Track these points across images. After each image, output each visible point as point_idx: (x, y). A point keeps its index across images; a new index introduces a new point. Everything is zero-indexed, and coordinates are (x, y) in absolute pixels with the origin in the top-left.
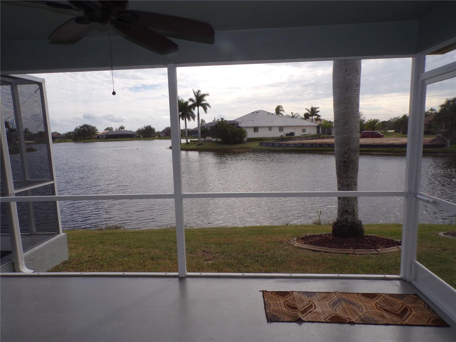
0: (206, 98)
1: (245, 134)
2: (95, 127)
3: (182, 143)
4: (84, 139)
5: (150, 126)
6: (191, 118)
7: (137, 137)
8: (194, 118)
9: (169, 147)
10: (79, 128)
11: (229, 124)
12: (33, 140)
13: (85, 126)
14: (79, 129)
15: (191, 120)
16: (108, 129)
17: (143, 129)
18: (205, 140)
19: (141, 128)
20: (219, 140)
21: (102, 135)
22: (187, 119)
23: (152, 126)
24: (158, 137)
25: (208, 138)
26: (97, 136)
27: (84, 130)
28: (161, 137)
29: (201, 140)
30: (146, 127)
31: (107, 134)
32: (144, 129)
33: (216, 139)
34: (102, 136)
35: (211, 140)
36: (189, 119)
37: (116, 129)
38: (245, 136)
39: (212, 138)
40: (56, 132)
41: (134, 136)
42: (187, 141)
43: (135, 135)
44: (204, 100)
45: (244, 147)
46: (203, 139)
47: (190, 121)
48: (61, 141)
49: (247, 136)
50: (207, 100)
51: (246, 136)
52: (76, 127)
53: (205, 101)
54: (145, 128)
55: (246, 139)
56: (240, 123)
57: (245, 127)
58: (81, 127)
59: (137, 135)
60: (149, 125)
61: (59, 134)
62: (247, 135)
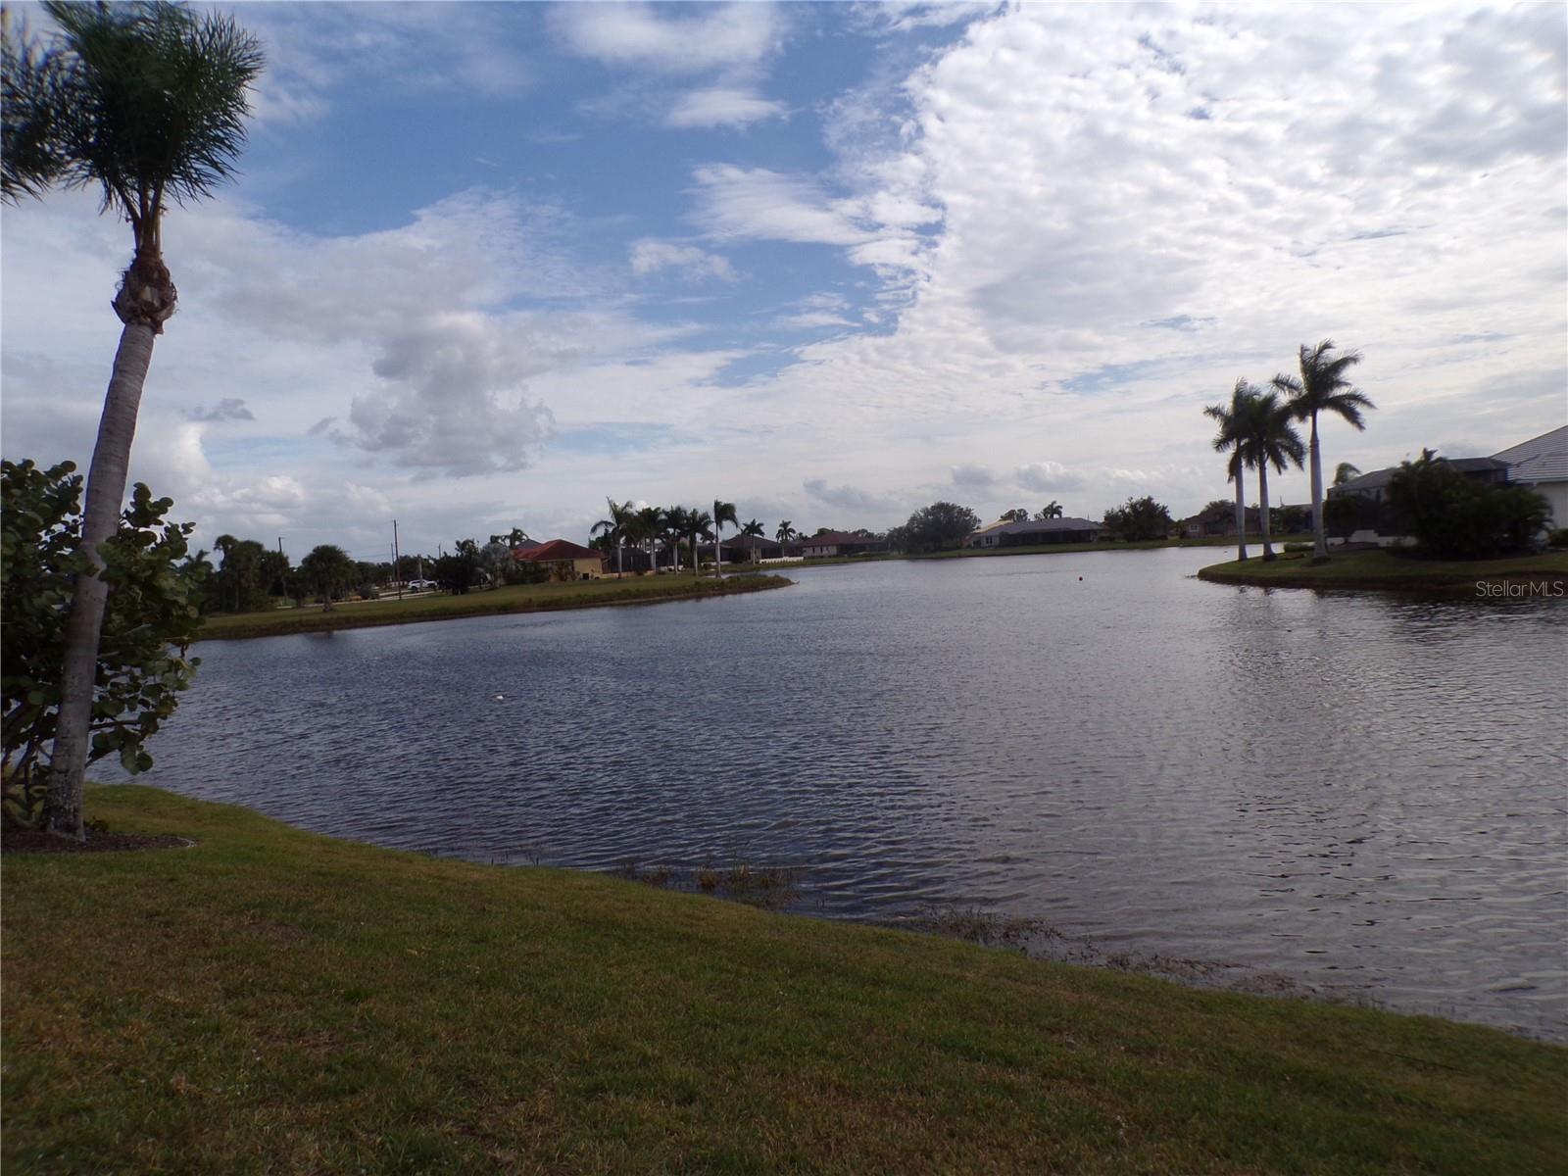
0: (1348, 373)
1: (1543, 514)
2: (970, 510)
3: (1249, 556)
4: (935, 551)
5: (1150, 499)
6: (1286, 456)
7: (1102, 539)
8: (1298, 458)
9: (1196, 573)
10: (922, 514)
11: (1457, 475)
12: (801, 556)
13: (942, 508)
14: (921, 518)
15: (1285, 467)
16: (1011, 515)
17: (1122, 511)
18: (1346, 542)
19: (1117, 509)
20: (1410, 541)
21: (988, 534)
22: (1269, 464)
23: (1155, 501)
24: (1177, 538)
25: (1358, 537)
26: (974, 539)
27: (937, 521)
28: (1189, 537)
29: (1332, 544)
30: (1136, 504)
31: (1005, 531)
32: (1127, 510)
33: (1396, 538)
34: (989, 539)
35: (1376, 544)
36: (1280, 464)
37: (1036, 516)
38: (1539, 525)
39: (1381, 535)
40: (864, 531)
41: (1091, 539)
42: (1267, 549)
43: (1095, 532)
44: (1339, 384)
45: (1530, 568)
46: (1339, 541)
47: (1282, 470)
48: (873, 556)
49: (1550, 521)
50: (1353, 379)
51: (1547, 524)
52: (914, 512)
53: (1347, 384)
54: (1133, 507)
55: (1543, 535)
56: (1518, 465)
57: (1540, 484)
58: (927, 512)
59: (1104, 535)
60: (1146, 498)
61: (870, 536)
62: (1552, 517)
